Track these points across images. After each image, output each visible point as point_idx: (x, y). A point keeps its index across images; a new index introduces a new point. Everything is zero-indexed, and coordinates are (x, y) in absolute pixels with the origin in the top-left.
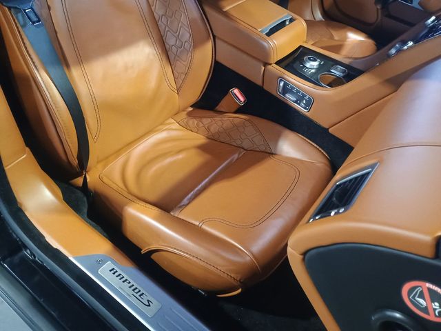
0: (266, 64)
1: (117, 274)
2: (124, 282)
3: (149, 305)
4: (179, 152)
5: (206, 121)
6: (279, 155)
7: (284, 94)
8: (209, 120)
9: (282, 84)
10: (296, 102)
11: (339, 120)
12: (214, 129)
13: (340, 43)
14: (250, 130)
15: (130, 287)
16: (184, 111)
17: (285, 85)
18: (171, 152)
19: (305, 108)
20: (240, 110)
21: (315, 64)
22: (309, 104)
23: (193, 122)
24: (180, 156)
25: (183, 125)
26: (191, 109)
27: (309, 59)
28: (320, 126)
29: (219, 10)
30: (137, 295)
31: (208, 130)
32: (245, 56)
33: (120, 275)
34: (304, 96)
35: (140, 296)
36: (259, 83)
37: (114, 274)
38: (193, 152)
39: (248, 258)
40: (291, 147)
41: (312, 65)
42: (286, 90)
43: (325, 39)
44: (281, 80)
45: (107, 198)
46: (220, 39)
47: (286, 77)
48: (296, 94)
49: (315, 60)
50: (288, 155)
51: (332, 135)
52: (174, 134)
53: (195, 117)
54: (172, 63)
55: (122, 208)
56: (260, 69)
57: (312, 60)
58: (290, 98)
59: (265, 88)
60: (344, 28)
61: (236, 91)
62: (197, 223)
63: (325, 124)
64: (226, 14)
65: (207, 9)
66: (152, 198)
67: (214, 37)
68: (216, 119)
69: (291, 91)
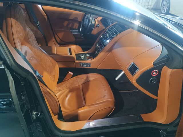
0: (75, 62)
4: (66, 96)
5: (64, 85)
9: (81, 64)
10: (86, 66)
11: (99, 65)
12: (68, 85)
14: (81, 79)
17: (82, 64)
18: (64, 98)
20: (73, 76)
21: (83, 56)
22: (90, 65)
24: (68, 96)
26: (57, 85)
31: (66, 87)
34: (88, 64)
36: (75, 67)
40: (92, 77)
47: (81, 62)
48: (86, 64)
51: (98, 69)
53: (60, 86)
59: (77, 67)
61: (70, 72)
63: (96, 68)
64: (57, 54)
68: (67, 82)
69: (84, 65)
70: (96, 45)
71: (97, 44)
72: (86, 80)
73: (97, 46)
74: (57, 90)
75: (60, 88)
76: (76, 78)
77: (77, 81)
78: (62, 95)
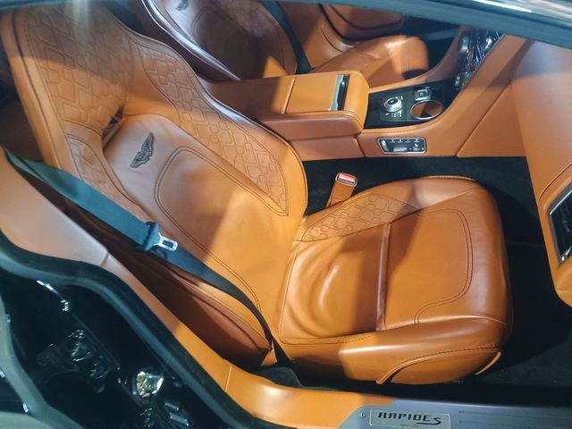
0: (356, 135)
1: (388, 416)
2: (400, 418)
3: (440, 422)
4: (329, 268)
5: (329, 221)
6: (426, 208)
7: (391, 150)
8: (331, 219)
9: (384, 143)
10: (408, 150)
11: (463, 140)
12: (342, 224)
13: (386, 60)
14: (386, 201)
15: (409, 418)
16: (299, 226)
17: (388, 142)
18: (321, 273)
19: (422, 151)
20: (356, 191)
21: (399, 104)
22: (422, 144)
23: (317, 231)
24: (334, 271)
25: (308, 239)
26: (304, 220)
27: (389, 103)
28: (446, 158)
29: (278, 116)
30: (421, 421)
31: (336, 228)
32: (330, 141)
33: (391, 415)
34: (413, 141)
35: (424, 420)
36: (360, 155)
37: (385, 417)
38: (343, 259)
39: (486, 321)
40: (432, 193)
41: (396, 107)
42: (391, 146)
43: (366, 65)
44: (380, 141)
45: (312, 356)
46: (294, 140)
47: (383, 135)
48: (404, 143)
49: (396, 101)
50: (436, 202)
51: (463, 158)
52: (308, 253)
53: (314, 225)
54: (266, 191)
55: (337, 356)
56: (354, 142)
57: (393, 103)
58: (400, 151)
59: (368, 156)
60: (376, 44)
61: (342, 176)
62: (412, 322)
63: (450, 153)
64: (287, 116)
65: (267, 123)
66: (346, 328)
67: (288, 142)
68: (338, 213)
69: (396, 144)
70: (460, 46)
71: (465, 41)
72: (407, 206)
73: (465, 48)
74: (305, 239)
75: (316, 232)
76: (369, 195)
77: (371, 207)
78: (318, 261)
